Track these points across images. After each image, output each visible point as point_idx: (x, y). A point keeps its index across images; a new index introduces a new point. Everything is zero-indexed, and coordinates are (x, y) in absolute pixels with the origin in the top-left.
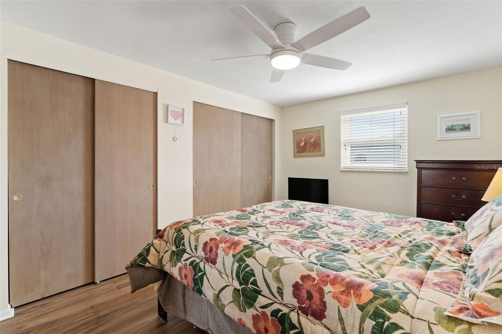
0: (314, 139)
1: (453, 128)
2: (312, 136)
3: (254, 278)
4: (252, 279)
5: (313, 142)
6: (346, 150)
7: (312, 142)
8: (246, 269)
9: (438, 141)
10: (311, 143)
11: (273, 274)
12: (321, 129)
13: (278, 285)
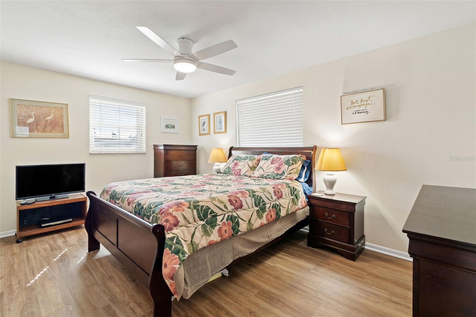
0: (52, 117)
1: (168, 126)
2: (49, 112)
3: (211, 210)
4: (210, 210)
5: (51, 120)
6: (95, 133)
7: (49, 121)
8: (203, 209)
9: (162, 133)
10: (47, 121)
11: (218, 202)
12: (64, 107)
13: (223, 205)
